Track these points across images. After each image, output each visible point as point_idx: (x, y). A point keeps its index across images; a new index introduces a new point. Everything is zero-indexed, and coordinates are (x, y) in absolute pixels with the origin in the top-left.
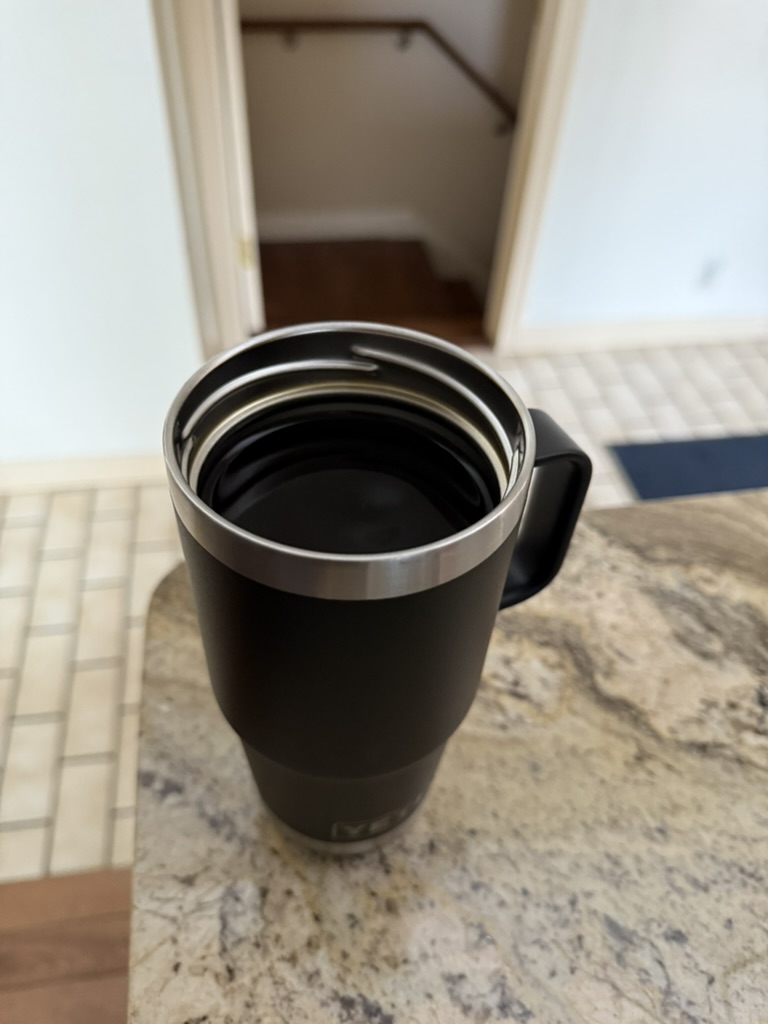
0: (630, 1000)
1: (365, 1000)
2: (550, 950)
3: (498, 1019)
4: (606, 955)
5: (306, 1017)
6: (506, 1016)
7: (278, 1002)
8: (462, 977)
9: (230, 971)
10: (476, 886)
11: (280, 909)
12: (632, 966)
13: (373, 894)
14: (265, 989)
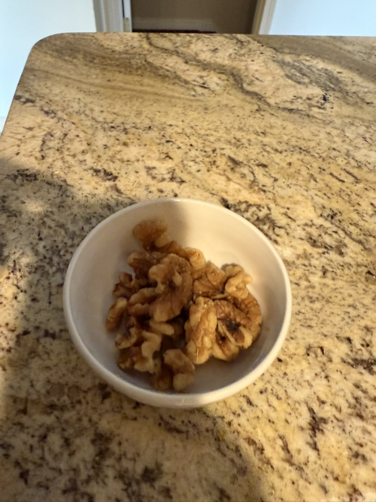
0: (234, 182)
1: (105, 171)
2: (199, 164)
3: (169, 182)
4: (226, 168)
5: (76, 173)
6: (173, 181)
7: (63, 167)
8: (154, 168)
9: (43, 157)
10: (168, 142)
11: (71, 140)
12: (238, 172)
13: (118, 140)
14: (59, 164)
